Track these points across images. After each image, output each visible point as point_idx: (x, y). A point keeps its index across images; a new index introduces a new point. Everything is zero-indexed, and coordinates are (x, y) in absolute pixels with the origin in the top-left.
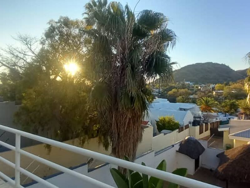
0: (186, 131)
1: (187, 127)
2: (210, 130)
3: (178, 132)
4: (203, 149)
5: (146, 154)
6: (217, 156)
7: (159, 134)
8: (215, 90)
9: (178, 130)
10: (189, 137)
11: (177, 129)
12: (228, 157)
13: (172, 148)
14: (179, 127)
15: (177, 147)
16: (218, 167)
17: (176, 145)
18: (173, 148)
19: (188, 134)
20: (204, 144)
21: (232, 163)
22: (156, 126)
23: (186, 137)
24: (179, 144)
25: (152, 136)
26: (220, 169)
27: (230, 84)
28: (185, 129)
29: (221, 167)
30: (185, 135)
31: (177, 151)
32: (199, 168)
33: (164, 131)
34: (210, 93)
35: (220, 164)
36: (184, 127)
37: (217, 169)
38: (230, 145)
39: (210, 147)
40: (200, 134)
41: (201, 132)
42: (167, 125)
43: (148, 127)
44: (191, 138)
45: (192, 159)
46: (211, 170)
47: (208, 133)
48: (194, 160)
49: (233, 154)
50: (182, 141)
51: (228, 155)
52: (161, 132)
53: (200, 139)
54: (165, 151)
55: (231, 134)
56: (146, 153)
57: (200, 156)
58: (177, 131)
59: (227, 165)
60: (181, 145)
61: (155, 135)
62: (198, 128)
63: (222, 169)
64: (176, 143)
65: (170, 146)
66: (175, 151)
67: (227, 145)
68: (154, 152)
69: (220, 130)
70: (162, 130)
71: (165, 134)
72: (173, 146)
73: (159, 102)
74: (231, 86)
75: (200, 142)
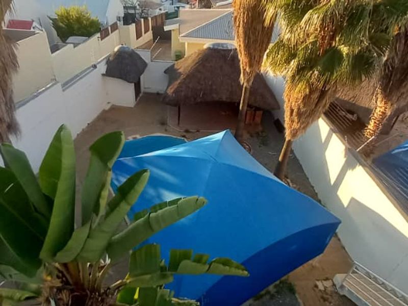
0: (114, 36)
1: (114, 27)
2: (152, 30)
3: (100, 39)
4: (145, 65)
5: (44, 91)
6: (165, 72)
7: (64, 46)
9: (98, 35)
10: (121, 46)
11: (98, 32)
12: (180, 71)
13: (93, 70)
14: (100, 29)
15: (102, 68)
16: (167, 90)
17: (100, 64)
18: (97, 69)
19: (118, 41)
20: (146, 56)
21: (184, 79)
22: (53, 28)
23: (115, 48)
24: (105, 62)
25: (51, 53)
26: (170, 91)
28: (112, 32)
29: (171, 89)
30: (112, 45)
31: (103, 75)
32: (141, 95)
33: (71, 39)
35: (170, 84)
36: (110, 28)
37: (166, 92)
38: (180, 52)
39: (154, 59)
40: (137, 39)
41: (139, 35)
42: (76, 27)
43: (34, 33)
44: (124, 48)
45: (129, 84)
46: (158, 94)
47: (148, 36)
48: (133, 84)
49: (186, 65)
50: (110, 56)
51: (180, 68)
52: (67, 41)
53: (137, 48)
54: (81, 78)
55: (182, 35)
56: (44, 89)
57: (142, 77)
58: (98, 37)
59: (179, 83)
60: (108, 62)
61: (54, 48)
62: (133, 27)
63: (172, 91)
64: (99, 60)
65: (89, 68)
66: (101, 75)
67: (176, 52)
68: (59, 85)
69: (166, 28)
70: (68, 38)
71: (75, 45)
72: (95, 67)
75: (138, 52)
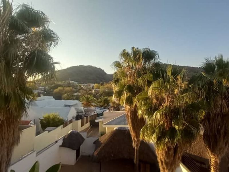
0: (70, 126)
1: (71, 122)
2: (90, 122)
3: (62, 128)
4: (83, 139)
6: (94, 143)
7: (43, 132)
8: (94, 89)
9: (62, 126)
10: (72, 130)
11: (61, 124)
12: (102, 142)
13: (55, 144)
14: (63, 122)
15: (60, 143)
16: (94, 153)
17: (59, 141)
18: (57, 144)
20: (84, 135)
21: (104, 146)
22: (40, 124)
23: (69, 131)
24: (62, 139)
25: (35, 135)
26: (96, 153)
27: (104, 84)
28: (69, 124)
29: (96, 152)
30: (68, 130)
31: (60, 146)
32: (79, 157)
33: (48, 129)
34: (90, 92)
35: (95, 150)
36: (68, 122)
37: (93, 155)
38: (103, 132)
39: (89, 136)
40: (82, 126)
41: (83, 125)
42: (51, 122)
43: (30, 127)
44: (74, 131)
45: (73, 150)
46: (89, 156)
47: (87, 125)
48: (76, 151)
49: (105, 138)
50: (66, 136)
51: (102, 141)
52: (46, 130)
53: (81, 131)
54: (48, 148)
55: (104, 124)
56: (26, 155)
57: (81, 146)
58: (62, 127)
59: (101, 149)
60: (64, 139)
61: (38, 133)
62: (80, 121)
63: (97, 153)
64: (60, 138)
65: (54, 143)
66: (58, 147)
67: (101, 132)
68: (35, 153)
69: (96, 121)
70: (46, 128)
71: (49, 131)
72: (57, 142)
73: (44, 100)
74: (104, 86)
75: (80, 133)
